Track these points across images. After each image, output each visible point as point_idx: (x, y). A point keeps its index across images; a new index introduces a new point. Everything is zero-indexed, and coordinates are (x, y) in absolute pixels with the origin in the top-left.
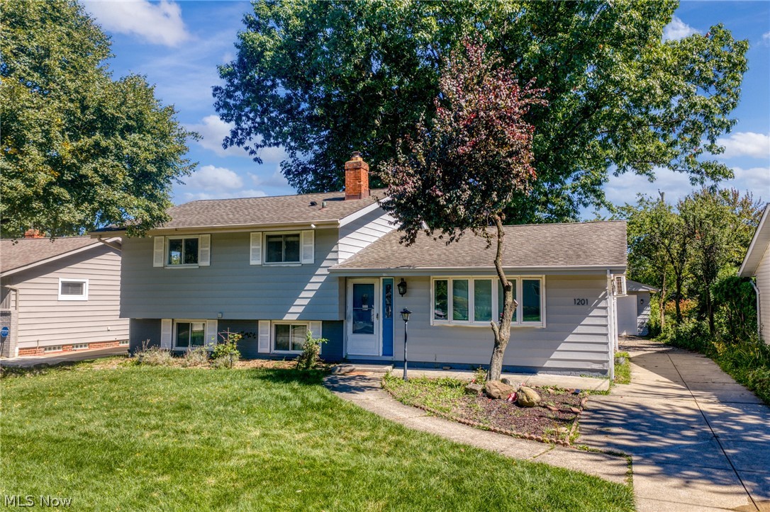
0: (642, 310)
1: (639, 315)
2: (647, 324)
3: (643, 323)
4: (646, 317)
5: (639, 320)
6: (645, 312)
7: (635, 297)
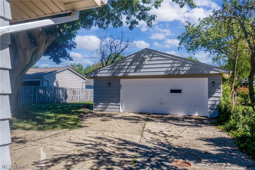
0: (214, 92)
1: (210, 96)
2: (218, 106)
3: (213, 105)
4: (216, 99)
5: (210, 102)
6: (216, 95)
7: (206, 80)
